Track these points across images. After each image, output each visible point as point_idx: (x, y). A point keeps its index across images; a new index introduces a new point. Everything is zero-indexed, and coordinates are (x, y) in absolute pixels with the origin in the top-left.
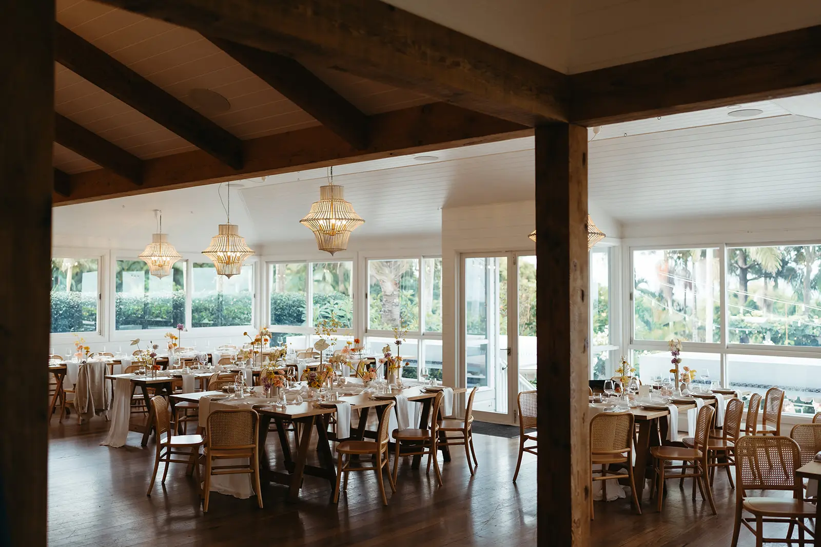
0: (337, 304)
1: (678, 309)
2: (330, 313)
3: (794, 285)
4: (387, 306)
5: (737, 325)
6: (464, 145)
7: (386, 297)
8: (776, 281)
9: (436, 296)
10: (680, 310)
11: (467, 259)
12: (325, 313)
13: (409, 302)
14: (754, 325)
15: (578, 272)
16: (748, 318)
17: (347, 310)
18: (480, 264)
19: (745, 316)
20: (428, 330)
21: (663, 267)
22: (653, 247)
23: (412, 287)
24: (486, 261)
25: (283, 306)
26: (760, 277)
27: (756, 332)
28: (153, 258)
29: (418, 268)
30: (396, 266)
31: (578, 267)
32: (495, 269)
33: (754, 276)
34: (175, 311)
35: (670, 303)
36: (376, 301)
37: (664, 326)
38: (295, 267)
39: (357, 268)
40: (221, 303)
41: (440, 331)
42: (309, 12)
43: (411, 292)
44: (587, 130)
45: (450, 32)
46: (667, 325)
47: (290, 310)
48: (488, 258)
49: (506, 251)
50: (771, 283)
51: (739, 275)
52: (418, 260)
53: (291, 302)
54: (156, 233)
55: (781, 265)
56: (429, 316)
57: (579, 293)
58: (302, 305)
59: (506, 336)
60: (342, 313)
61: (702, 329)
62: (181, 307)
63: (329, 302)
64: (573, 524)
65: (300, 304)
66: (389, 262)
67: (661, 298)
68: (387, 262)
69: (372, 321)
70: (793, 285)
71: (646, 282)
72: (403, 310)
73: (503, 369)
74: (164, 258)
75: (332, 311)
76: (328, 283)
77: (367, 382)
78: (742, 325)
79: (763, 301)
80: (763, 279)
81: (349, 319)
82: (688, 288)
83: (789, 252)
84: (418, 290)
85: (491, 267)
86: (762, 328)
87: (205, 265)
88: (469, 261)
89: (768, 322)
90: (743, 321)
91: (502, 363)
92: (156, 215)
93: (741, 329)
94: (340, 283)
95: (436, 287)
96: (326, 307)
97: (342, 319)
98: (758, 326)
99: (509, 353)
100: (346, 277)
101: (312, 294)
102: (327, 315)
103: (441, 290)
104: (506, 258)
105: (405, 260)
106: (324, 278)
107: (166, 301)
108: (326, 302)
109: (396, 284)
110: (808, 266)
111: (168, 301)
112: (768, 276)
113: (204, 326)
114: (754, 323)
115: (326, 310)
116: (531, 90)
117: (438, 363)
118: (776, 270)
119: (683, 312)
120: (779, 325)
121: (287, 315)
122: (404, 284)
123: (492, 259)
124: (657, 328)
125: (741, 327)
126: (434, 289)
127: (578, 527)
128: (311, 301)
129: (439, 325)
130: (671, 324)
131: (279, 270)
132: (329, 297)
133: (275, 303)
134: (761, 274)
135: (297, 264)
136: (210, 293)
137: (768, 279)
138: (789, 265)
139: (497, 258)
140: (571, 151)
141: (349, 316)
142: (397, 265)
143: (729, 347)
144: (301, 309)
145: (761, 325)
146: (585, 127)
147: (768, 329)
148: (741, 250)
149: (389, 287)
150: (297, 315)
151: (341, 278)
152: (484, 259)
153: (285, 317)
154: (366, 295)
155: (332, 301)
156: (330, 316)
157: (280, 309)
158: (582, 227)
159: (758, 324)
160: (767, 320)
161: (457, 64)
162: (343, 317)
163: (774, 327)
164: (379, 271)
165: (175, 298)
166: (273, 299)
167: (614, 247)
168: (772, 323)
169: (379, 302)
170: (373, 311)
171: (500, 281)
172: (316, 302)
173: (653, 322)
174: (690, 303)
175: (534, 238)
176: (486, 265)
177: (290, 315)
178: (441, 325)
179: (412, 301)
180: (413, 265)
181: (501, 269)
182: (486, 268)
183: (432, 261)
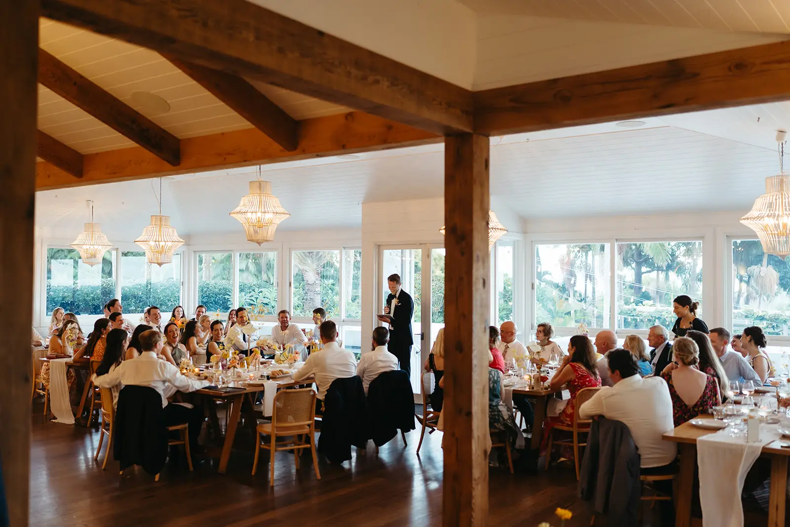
0: (261, 292)
1: (580, 299)
2: (255, 300)
3: (684, 278)
4: (309, 294)
5: (630, 313)
6: (383, 149)
7: (308, 286)
8: (667, 275)
9: (355, 286)
10: (581, 301)
11: (385, 251)
12: (250, 301)
13: (330, 291)
14: (644, 314)
15: (480, 263)
16: (640, 308)
17: (270, 297)
18: (397, 255)
19: (636, 305)
20: (348, 317)
21: (566, 260)
22: (556, 241)
23: (333, 277)
24: (402, 253)
25: (209, 294)
26: (653, 270)
27: (647, 320)
28: (84, 247)
29: (338, 259)
30: (318, 256)
31: (481, 259)
32: (410, 261)
33: (648, 269)
34: (104, 298)
35: (572, 294)
36: (298, 289)
37: (565, 314)
38: (219, 256)
39: (281, 259)
40: (150, 290)
41: (359, 318)
42: (251, 38)
43: (331, 281)
44: (489, 139)
45: (372, 54)
46: (569, 313)
47: (216, 298)
48: (404, 250)
49: (421, 244)
50: (662, 275)
51: (634, 269)
52: (338, 251)
53: (217, 290)
54: (88, 222)
55: (671, 259)
56: (348, 304)
57: (481, 281)
58: (228, 293)
59: (420, 323)
60: (266, 301)
61: (600, 317)
62: (109, 294)
63: (254, 290)
64: (474, 482)
65: (226, 292)
66: (312, 252)
67: (563, 289)
68: (309, 253)
69: (295, 308)
70: (682, 277)
71: (550, 274)
72: (324, 298)
73: (417, 353)
74: (96, 247)
75: (257, 298)
76: (250, 272)
77: (291, 363)
78: (634, 313)
79: (655, 292)
80: (655, 272)
81: (272, 307)
82: (588, 279)
83: (678, 247)
84: (338, 279)
85: (407, 259)
86: (651, 316)
87: (129, 254)
88: (387, 253)
89: (656, 311)
90: (635, 310)
91: (417, 348)
92: (88, 205)
93: (632, 318)
94: (263, 273)
95: (355, 278)
96: (251, 294)
97: (266, 306)
98: (648, 314)
99: (422, 338)
100: (269, 267)
101: (238, 282)
102: (252, 302)
103: (360, 280)
104: (421, 250)
105: (327, 251)
106: (247, 268)
107: (94, 289)
108: (251, 290)
109: (318, 274)
110: (694, 260)
111: (97, 288)
112: (659, 269)
113: (132, 313)
114: (644, 312)
115: (250, 298)
116: (441, 104)
117: (357, 348)
118: (666, 263)
119: (583, 302)
120: (666, 314)
121: (214, 303)
122: (325, 274)
123: (408, 251)
124: (559, 316)
125: (633, 316)
126: (353, 279)
127: (477, 484)
128: (237, 290)
129: (358, 313)
130: (572, 312)
131: (206, 259)
132: (254, 285)
133: (202, 290)
134: (654, 267)
135: (221, 254)
136: (138, 281)
137: (660, 272)
138: (679, 259)
139: (412, 250)
140: (475, 157)
141: (273, 304)
142: (320, 255)
143: (618, 332)
144: (227, 297)
145: (650, 313)
146: (488, 136)
147: (657, 317)
148: (635, 245)
149: (311, 277)
150: (223, 303)
151: (264, 267)
152: (400, 251)
153: (211, 304)
154: (290, 283)
155: (256, 290)
156: (255, 303)
157: (206, 296)
158: (484, 223)
159: (648, 312)
160: (656, 310)
161: (377, 82)
162: (267, 304)
163: (662, 315)
164: (302, 261)
165: (104, 286)
166: (200, 287)
167: (518, 241)
168: (661, 312)
169: (301, 291)
170: (296, 298)
171: (416, 272)
172: (241, 290)
173: (555, 310)
174: (590, 294)
175: (443, 232)
176: (402, 257)
177: (216, 303)
178: (360, 312)
179: (332, 290)
180: (334, 256)
181: (417, 261)
182: (402, 260)
183: (352, 252)
